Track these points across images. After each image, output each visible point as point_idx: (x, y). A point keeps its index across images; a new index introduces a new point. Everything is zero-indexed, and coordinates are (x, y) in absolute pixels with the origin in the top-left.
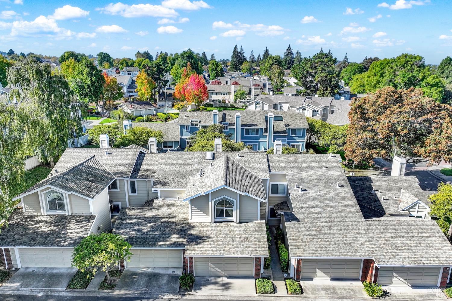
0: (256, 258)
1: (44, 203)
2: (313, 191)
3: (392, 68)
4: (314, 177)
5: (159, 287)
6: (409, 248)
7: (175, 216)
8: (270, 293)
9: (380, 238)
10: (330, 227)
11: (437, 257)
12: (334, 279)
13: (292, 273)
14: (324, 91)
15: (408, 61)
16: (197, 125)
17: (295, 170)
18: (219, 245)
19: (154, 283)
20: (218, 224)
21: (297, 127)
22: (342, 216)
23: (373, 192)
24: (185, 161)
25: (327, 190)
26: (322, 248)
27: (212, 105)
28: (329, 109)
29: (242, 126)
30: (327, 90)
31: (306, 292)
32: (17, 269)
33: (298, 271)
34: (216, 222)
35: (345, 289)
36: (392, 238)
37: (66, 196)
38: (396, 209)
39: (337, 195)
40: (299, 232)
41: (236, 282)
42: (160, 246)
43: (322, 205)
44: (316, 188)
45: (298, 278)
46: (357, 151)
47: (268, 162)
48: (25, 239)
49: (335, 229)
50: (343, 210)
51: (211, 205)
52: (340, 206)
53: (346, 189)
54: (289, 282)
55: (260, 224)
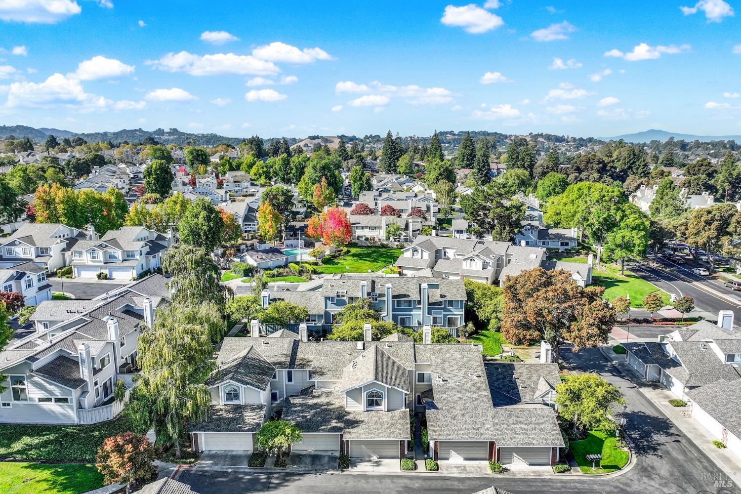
0: (401, 441)
1: (222, 394)
2: (453, 381)
3: (586, 202)
4: (456, 367)
5: (322, 465)
6: (525, 432)
7: (333, 404)
8: (412, 470)
9: (503, 424)
10: (463, 415)
11: (546, 440)
12: (466, 459)
13: (431, 454)
14: (501, 230)
15: (604, 196)
16: (343, 296)
17: (439, 361)
18: (371, 431)
19: (317, 462)
20: (369, 412)
21: (453, 299)
22: (474, 405)
23: (513, 379)
24: (338, 352)
25: (465, 380)
26: (454, 433)
27: (357, 244)
28: (504, 258)
29: (394, 297)
30: (505, 228)
31: (441, 469)
32: (202, 452)
33: (436, 453)
34: (367, 411)
35: (474, 467)
36: (514, 424)
37: (242, 389)
38: (531, 397)
39: (474, 385)
40: (437, 419)
41: (385, 461)
42: (323, 430)
43: (459, 395)
44: (456, 378)
45: (436, 458)
46: (511, 332)
47: (415, 352)
48: (211, 426)
49: (467, 416)
50: (476, 399)
51: (364, 395)
52: (475, 396)
53: (482, 379)
54: (428, 461)
55: (405, 412)
